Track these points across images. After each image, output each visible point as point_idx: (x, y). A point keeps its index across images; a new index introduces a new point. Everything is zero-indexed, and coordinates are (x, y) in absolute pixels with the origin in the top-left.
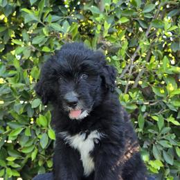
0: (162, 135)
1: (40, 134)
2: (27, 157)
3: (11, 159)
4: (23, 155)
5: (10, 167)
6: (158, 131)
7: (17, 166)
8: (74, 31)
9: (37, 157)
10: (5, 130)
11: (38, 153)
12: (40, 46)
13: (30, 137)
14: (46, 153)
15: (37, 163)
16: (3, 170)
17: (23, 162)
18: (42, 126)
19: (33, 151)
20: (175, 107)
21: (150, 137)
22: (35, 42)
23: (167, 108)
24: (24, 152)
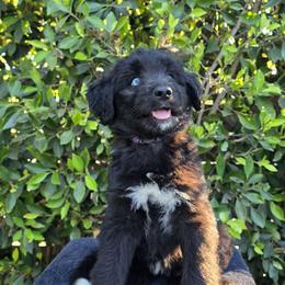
0: (251, 185)
1: (73, 182)
2: (54, 213)
3: (31, 217)
4: (49, 211)
5: (29, 227)
6: (245, 179)
7: (40, 226)
8: (122, 29)
9: (69, 214)
10: (22, 175)
11: (71, 209)
12: (71, 51)
13: (58, 186)
14: (81, 208)
15: (69, 222)
16: (20, 232)
17: (49, 221)
18: (75, 171)
19: (63, 205)
20: (271, 145)
21: (232, 188)
22: (63, 45)
23: (259, 146)
24: (49, 206)
